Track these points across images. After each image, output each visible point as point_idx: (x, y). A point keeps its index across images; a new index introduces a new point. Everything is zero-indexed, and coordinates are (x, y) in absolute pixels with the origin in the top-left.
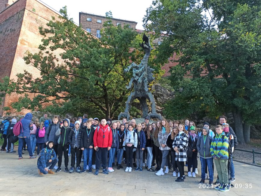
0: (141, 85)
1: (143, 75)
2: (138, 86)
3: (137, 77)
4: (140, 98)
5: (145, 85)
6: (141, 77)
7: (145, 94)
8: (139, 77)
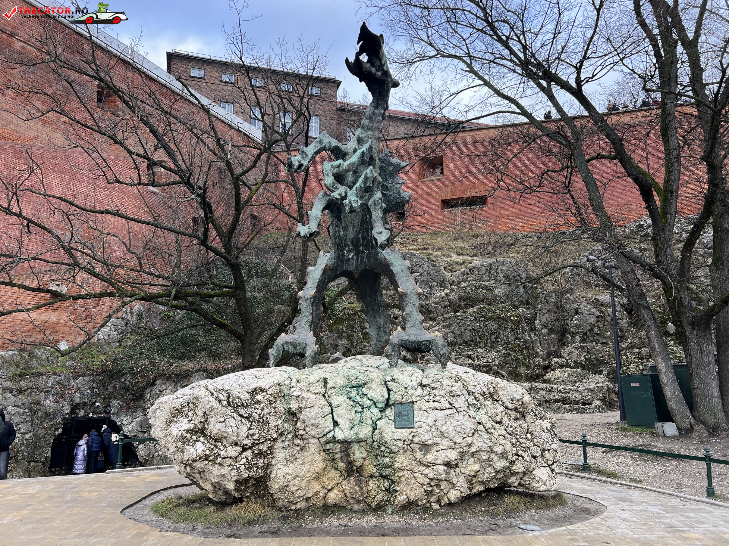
0: (357, 221)
1: (366, 179)
2: (346, 229)
3: (341, 190)
4: (356, 276)
5: (374, 217)
6: (358, 185)
7: (376, 259)
8: (351, 188)
